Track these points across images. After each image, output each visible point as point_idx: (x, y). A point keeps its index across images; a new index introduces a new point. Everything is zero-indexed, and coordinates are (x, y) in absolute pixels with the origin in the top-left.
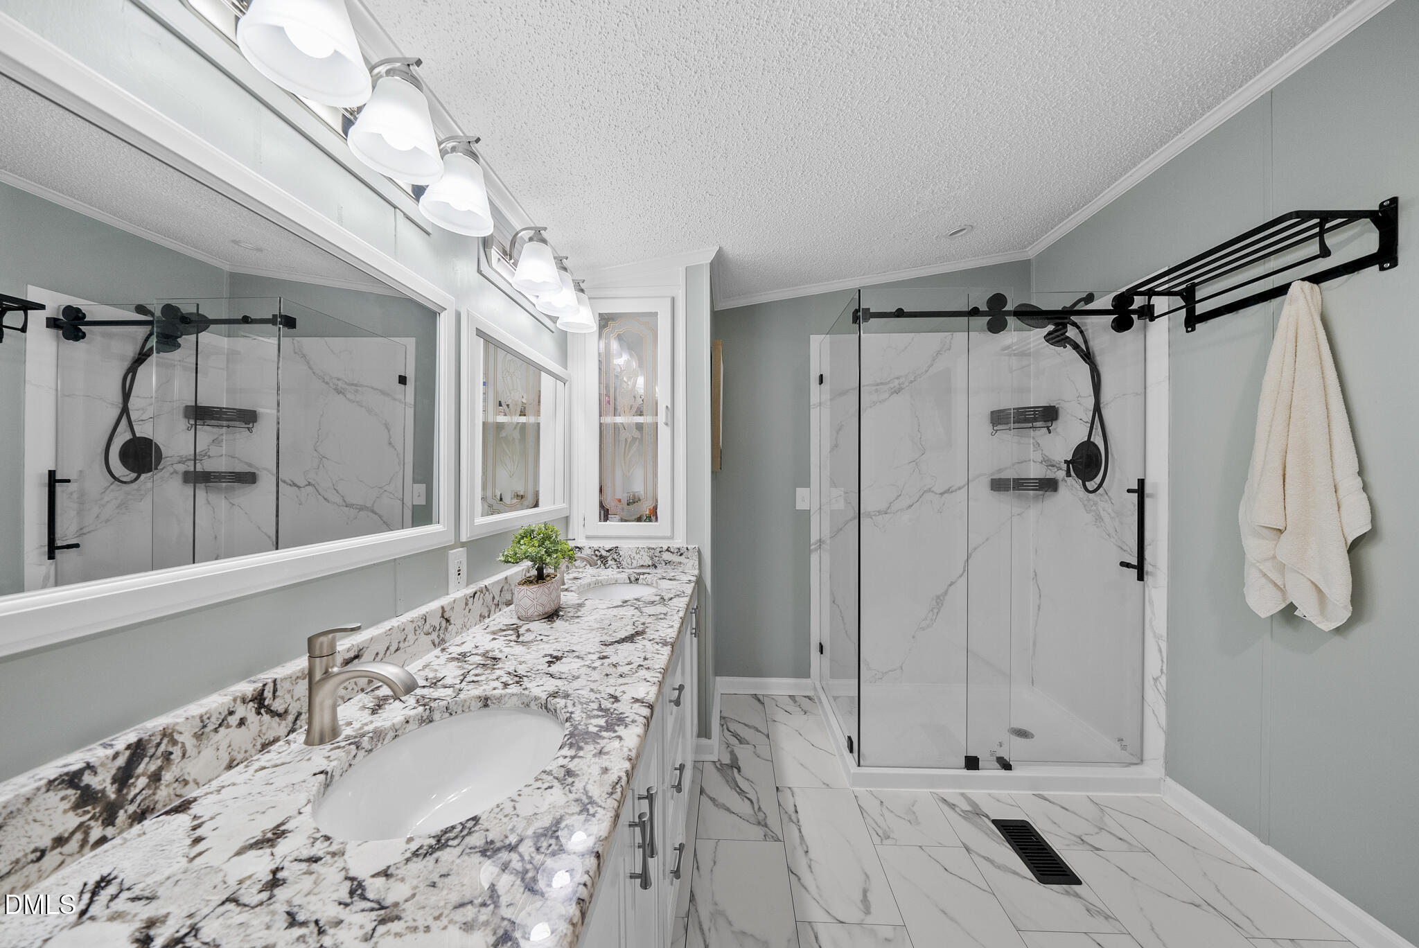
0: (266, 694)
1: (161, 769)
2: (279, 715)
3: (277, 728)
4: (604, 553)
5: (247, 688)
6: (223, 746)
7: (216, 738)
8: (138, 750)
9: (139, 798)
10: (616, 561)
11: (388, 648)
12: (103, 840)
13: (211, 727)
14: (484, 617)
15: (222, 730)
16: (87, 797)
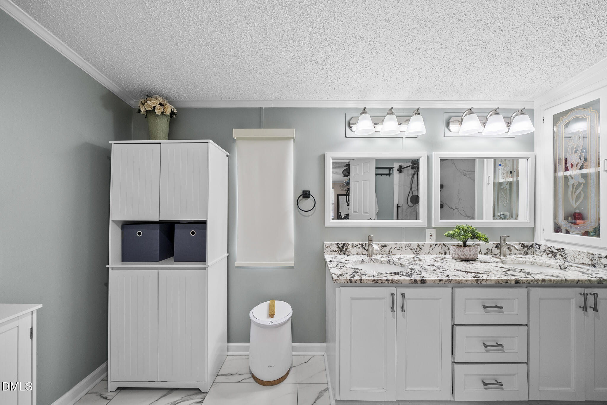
0: (363, 245)
1: (347, 248)
2: (366, 250)
3: (365, 252)
4: (554, 251)
5: (361, 243)
6: (356, 250)
7: (355, 248)
8: (344, 244)
9: (344, 251)
10: (562, 256)
11: (395, 248)
12: (340, 254)
13: (354, 246)
14: (442, 254)
15: (356, 247)
16: (338, 247)
